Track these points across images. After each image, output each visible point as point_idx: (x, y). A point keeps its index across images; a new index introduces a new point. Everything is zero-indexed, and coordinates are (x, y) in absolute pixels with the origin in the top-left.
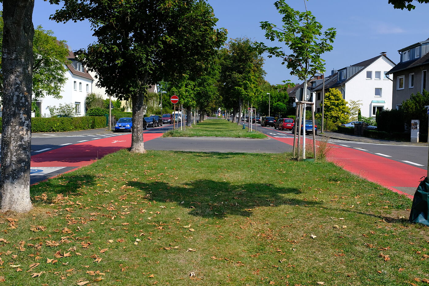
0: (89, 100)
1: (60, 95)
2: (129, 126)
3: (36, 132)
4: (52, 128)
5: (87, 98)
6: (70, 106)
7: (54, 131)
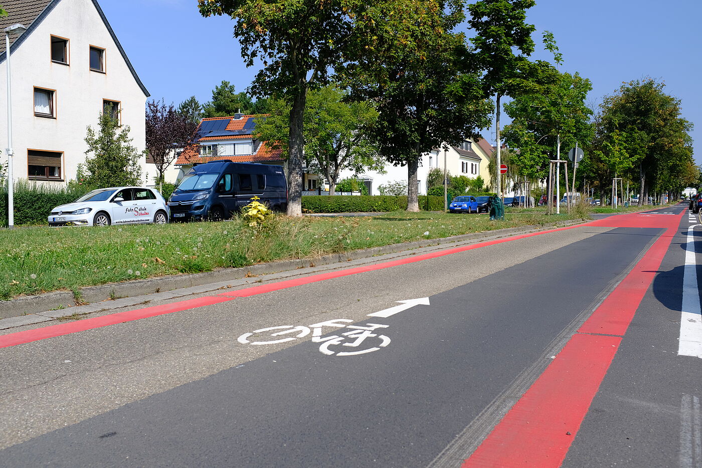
0: (432, 177)
1: (385, 170)
2: (466, 206)
3: (355, 211)
4: (372, 207)
5: (430, 175)
6: (401, 184)
7: (375, 211)
